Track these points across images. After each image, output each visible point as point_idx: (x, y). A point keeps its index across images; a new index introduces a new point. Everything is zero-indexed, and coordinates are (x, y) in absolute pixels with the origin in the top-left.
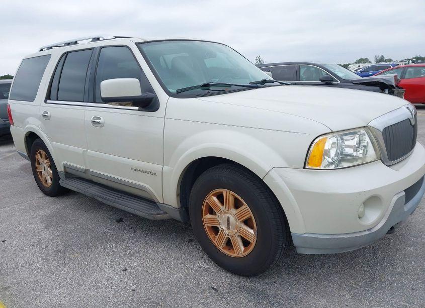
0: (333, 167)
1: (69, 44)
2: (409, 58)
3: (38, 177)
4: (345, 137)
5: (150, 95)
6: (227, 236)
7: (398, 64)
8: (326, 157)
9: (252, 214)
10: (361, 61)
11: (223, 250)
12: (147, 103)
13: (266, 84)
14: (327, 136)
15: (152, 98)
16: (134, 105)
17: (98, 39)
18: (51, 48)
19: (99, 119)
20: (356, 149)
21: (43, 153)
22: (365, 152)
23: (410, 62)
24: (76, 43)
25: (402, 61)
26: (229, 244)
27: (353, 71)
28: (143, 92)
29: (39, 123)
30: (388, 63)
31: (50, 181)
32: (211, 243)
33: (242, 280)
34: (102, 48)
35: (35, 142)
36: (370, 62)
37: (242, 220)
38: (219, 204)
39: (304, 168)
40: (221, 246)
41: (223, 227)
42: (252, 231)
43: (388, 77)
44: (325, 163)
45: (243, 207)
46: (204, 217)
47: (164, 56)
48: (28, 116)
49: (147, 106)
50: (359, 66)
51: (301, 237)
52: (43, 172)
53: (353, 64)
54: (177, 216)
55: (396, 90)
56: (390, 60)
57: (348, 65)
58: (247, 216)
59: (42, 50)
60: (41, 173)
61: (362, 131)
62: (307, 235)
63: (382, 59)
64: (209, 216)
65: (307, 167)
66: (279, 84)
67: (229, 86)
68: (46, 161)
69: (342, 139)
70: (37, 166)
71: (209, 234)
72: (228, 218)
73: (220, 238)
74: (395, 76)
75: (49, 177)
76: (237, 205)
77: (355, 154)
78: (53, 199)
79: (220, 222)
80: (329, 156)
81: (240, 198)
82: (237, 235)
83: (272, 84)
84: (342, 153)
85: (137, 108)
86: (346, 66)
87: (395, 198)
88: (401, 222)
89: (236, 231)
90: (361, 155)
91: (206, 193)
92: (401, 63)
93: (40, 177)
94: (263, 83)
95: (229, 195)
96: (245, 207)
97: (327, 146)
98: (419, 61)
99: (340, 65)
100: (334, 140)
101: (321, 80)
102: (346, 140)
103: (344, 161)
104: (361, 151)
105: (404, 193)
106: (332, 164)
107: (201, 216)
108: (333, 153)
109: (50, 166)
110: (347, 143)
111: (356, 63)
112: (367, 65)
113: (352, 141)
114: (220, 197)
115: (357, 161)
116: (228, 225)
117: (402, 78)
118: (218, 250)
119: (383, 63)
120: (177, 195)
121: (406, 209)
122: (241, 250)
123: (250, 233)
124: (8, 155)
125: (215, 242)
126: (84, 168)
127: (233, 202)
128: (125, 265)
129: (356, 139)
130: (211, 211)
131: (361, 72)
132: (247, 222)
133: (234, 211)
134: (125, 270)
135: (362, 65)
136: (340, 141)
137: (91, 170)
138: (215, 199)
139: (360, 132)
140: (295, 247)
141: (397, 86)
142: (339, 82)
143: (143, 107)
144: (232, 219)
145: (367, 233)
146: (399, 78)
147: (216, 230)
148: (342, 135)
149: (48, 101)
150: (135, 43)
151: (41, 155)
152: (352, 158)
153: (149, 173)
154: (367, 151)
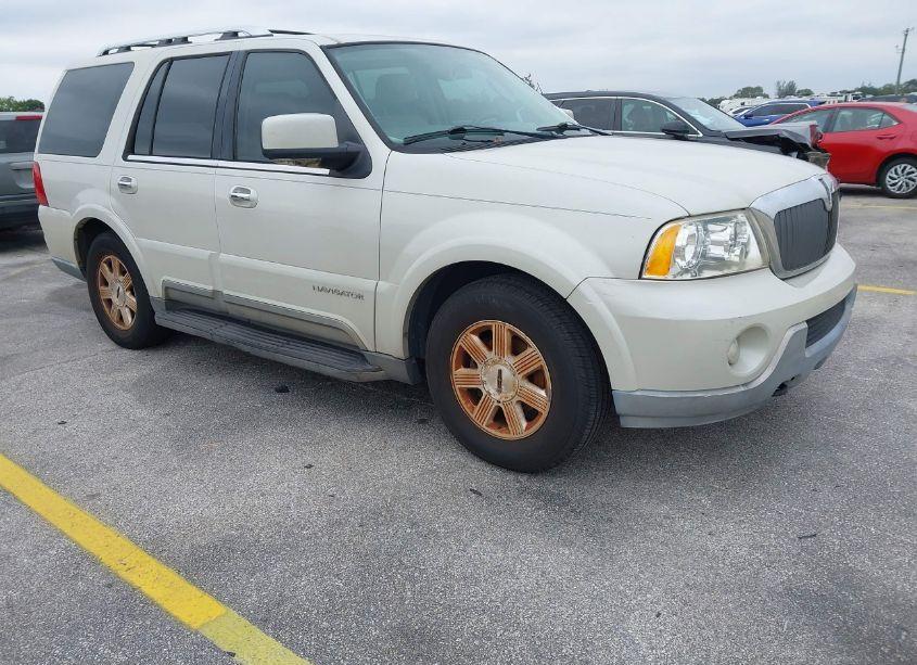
0: (688, 276)
1: (169, 42)
2: (849, 90)
3: (103, 311)
4: (711, 227)
5: (352, 147)
6: (496, 404)
7: (821, 100)
8: (678, 260)
9: (543, 363)
10: (748, 92)
11: (489, 430)
12: (347, 162)
13: (566, 133)
14: (680, 223)
15: (358, 153)
16: (322, 165)
17: (235, 35)
18: (128, 48)
19: (248, 192)
20: (729, 248)
21: (116, 262)
22: (744, 253)
23: (850, 97)
24: (185, 40)
25: (833, 94)
26: (499, 417)
27: (731, 113)
28: (340, 140)
29: (111, 201)
30: (804, 98)
31: (130, 319)
32: (466, 418)
33: (523, 478)
34: (248, 53)
35: (96, 240)
36: (766, 96)
37: (525, 373)
38: (484, 349)
39: (640, 278)
40: (484, 423)
41: (490, 389)
42: (543, 393)
43: (799, 128)
44: (675, 270)
45: (529, 351)
46: (454, 372)
47: (357, 72)
48: (83, 187)
49: (347, 166)
50: (743, 104)
51: (628, 396)
52: (115, 300)
53: (731, 98)
54: (402, 374)
55: (812, 154)
56: (808, 93)
57: (719, 101)
58: (535, 366)
59: (106, 53)
60: (110, 302)
61: (741, 217)
62: (638, 393)
63: (790, 90)
64: (463, 370)
65: (644, 276)
66: (588, 132)
67: (501, 132)
68: (121, 278)
69: (706, 230)
70: (102, 288)
71: (463, 402)
72: (500, 372)
73: (484, 409)
74: (812, 127)
75: (127, 309)
76: (517, 347)
77: (726, 256)
78: (136, 353)
79: (484, 379)
80: (683, 258)
81: (522, 335)
82: (514, 401)
83: (577, 132)
84: (704, 255)
85: (327, 171)
86: (715, 103)
87: (790, 333)
88: (799, 375)
89: (512, 393)
90: (737, 259)
91: (461, 328)
92: (832, 99)
93: (107, 310)
94: (560, 131)
95: (503, 330)
96: (533, 350)
97: (681, 240)
98: (868, 96)
99: (703, 100)
100: (692, 229)
101: (663, 131)
102: (713, 232)
103: (708, 268)
104: (738, 252)
105: (805, 325)
106: (687, 271)
107: (449, 371)
108: (689, 253)
109: (131, 289)
110: (713, 237)
111: (736, 96)
112: (759, 101)
113: (722, 233)
114: (486, 336)
115: (729, 268)
116: (500, 383)
117: (826, 130)
118: (479, 430)
119: (793, 98)
120: (404, 335)
121: (807, 354)
122: (520, 427)
123: (540, 395)
124: (14, 272)
125: (473, 416)
126: (211, 288)
127: (510, 344)
128: (309, 459)
129: (730, 230)
130: (467, 361)
131: (747, 117)
132: (535, 378)
133: (510, 360)
134: (310, 466)
135: (749, 102)
136: (702, 233)
137: (225, 292)
138: (476, 339)
139: (735, 217)
140: (618, 416)
141: (815, 147)
142: (701, 135)
143: (338, 170)
144: (506, 373)
145: (742, 389)
146: (819, 129)
147: (475, 395)
148: (706, 223)
149: (130, 157)
150: (321, 47)
151: (110, 265)
152: (720, 262)
153: (349, 294)
154: (747, 253)
